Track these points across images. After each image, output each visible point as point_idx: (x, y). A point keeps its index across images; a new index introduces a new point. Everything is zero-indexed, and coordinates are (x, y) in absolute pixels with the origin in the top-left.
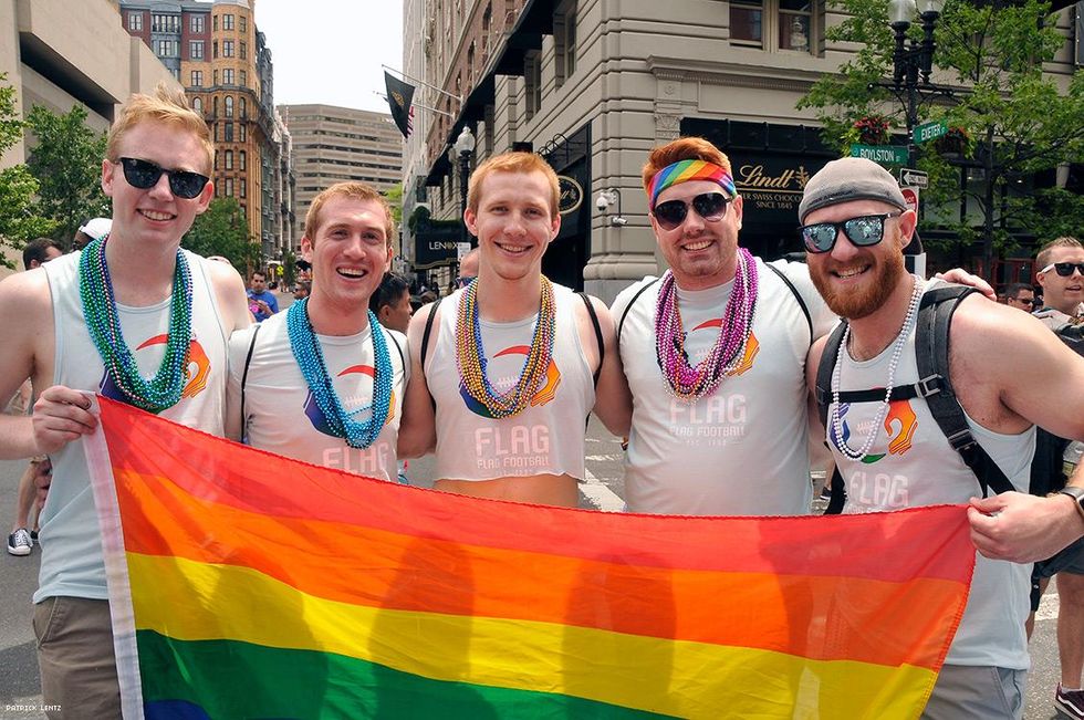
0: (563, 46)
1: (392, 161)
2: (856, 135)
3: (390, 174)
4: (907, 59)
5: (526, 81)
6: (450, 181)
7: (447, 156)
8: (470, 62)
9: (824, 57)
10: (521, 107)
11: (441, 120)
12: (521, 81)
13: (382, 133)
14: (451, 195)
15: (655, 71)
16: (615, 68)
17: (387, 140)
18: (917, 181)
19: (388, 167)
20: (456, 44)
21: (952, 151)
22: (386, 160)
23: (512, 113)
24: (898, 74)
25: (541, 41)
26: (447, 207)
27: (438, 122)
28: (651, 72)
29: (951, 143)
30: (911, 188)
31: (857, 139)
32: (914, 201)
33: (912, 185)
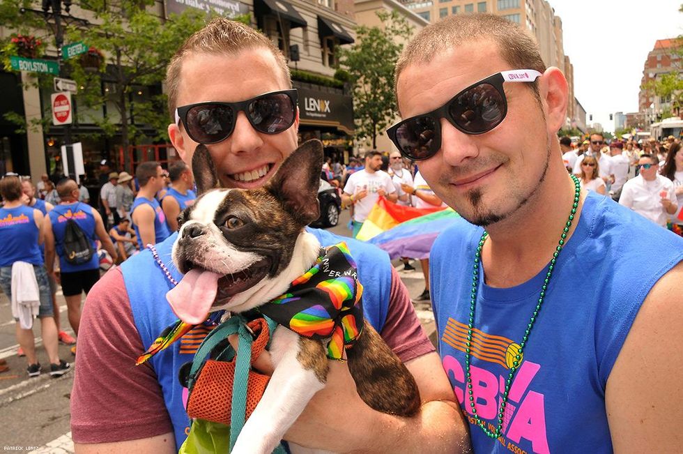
2: (14, 49)
18: (68, 88)
24: (46, 5)
30: (62, 94)
32: (68, 103)
33: (65, 90)
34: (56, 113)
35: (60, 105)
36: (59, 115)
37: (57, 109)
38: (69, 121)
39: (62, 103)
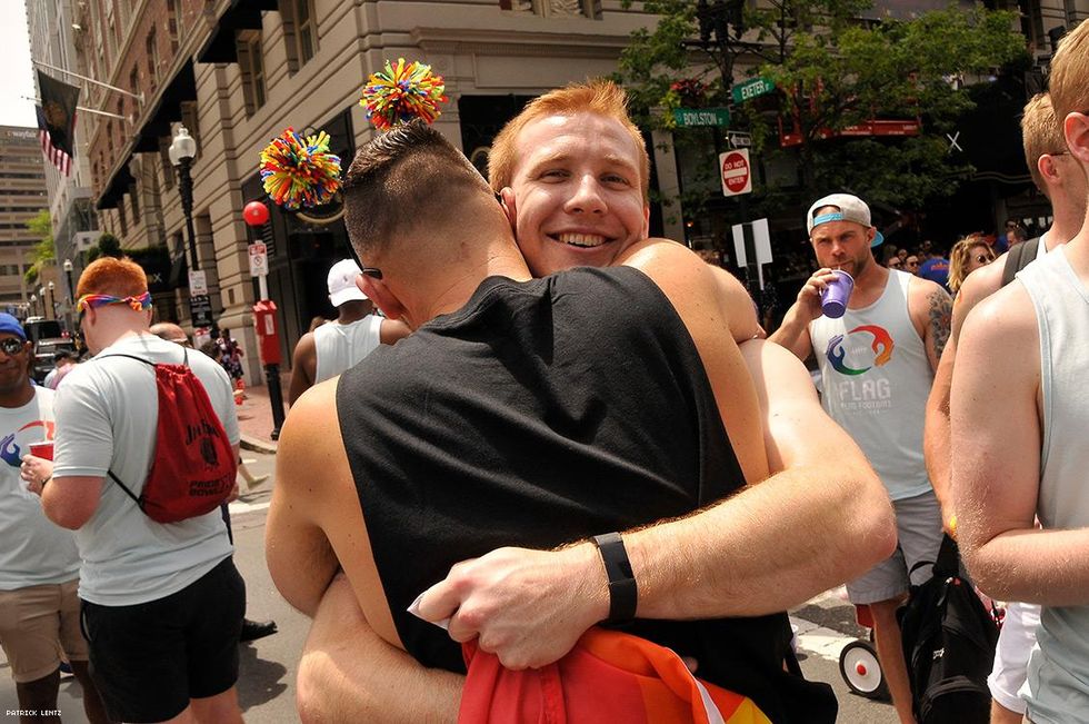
0: (292, 23)
1: (26, 184)
2: (676, 99)
3: (26, 201)
4: (714, 15)
5: (242, 67)
6: (134, 201)
7: (128, 169)
8: (150, 51)
9: (601, 19)
10: (237, 100)
11: (110, 127)
12: (233, 70)
13: (10, 150)
14: (137, 219)
15: (423, 44)
16: (376, 44)
17: (17, 159)
18: (743, 143)
19: (22, 193)
20: (126, 32)
21: (770, 109)
22: (19, 184)
23: (225, 108)
24: (705, 32)
25: (261, 18)
26: (132, 231)
27: (105, 129)
28: (417, 46)
29: (772, 99)
30: (737, 151)
31: (679, 102)
32: (745, 165)
33: (740, 147)
34: (726, 181)
35: (733, 168)
36: (731, 182)
37: (728, 175)
38: (748, 188)
39: (736, 164)
